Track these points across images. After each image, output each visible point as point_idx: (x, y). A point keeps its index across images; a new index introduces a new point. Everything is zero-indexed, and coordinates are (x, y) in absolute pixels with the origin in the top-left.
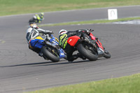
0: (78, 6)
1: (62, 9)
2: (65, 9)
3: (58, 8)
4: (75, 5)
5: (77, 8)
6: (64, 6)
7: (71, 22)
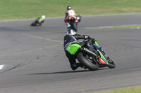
0: (137, 9)
1: (122, 12)
2: (125, 12)
3: (118, 11)
4: (135, 9)
5: (136, 11)
6: (124, 9)
7: (131, 26)
